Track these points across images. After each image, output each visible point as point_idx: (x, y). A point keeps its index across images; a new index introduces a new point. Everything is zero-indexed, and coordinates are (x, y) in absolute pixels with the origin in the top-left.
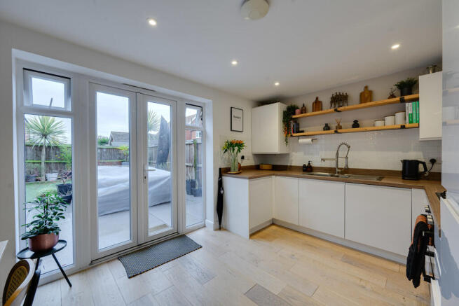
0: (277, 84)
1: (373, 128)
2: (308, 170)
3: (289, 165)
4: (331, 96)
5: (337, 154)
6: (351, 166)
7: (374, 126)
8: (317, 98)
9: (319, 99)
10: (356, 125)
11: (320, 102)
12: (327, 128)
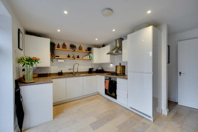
0: (59, 31)
1: (82, 59)
2: (60, 74)
3: (49, 73)
4: (70, 44)
5: (74, 67)
6: (79, 71)
7: (83, 58)
8: (64, 43)
9: (65, 44)
10: (78, 57)
11: (66, 45)
12: (69, 56)
